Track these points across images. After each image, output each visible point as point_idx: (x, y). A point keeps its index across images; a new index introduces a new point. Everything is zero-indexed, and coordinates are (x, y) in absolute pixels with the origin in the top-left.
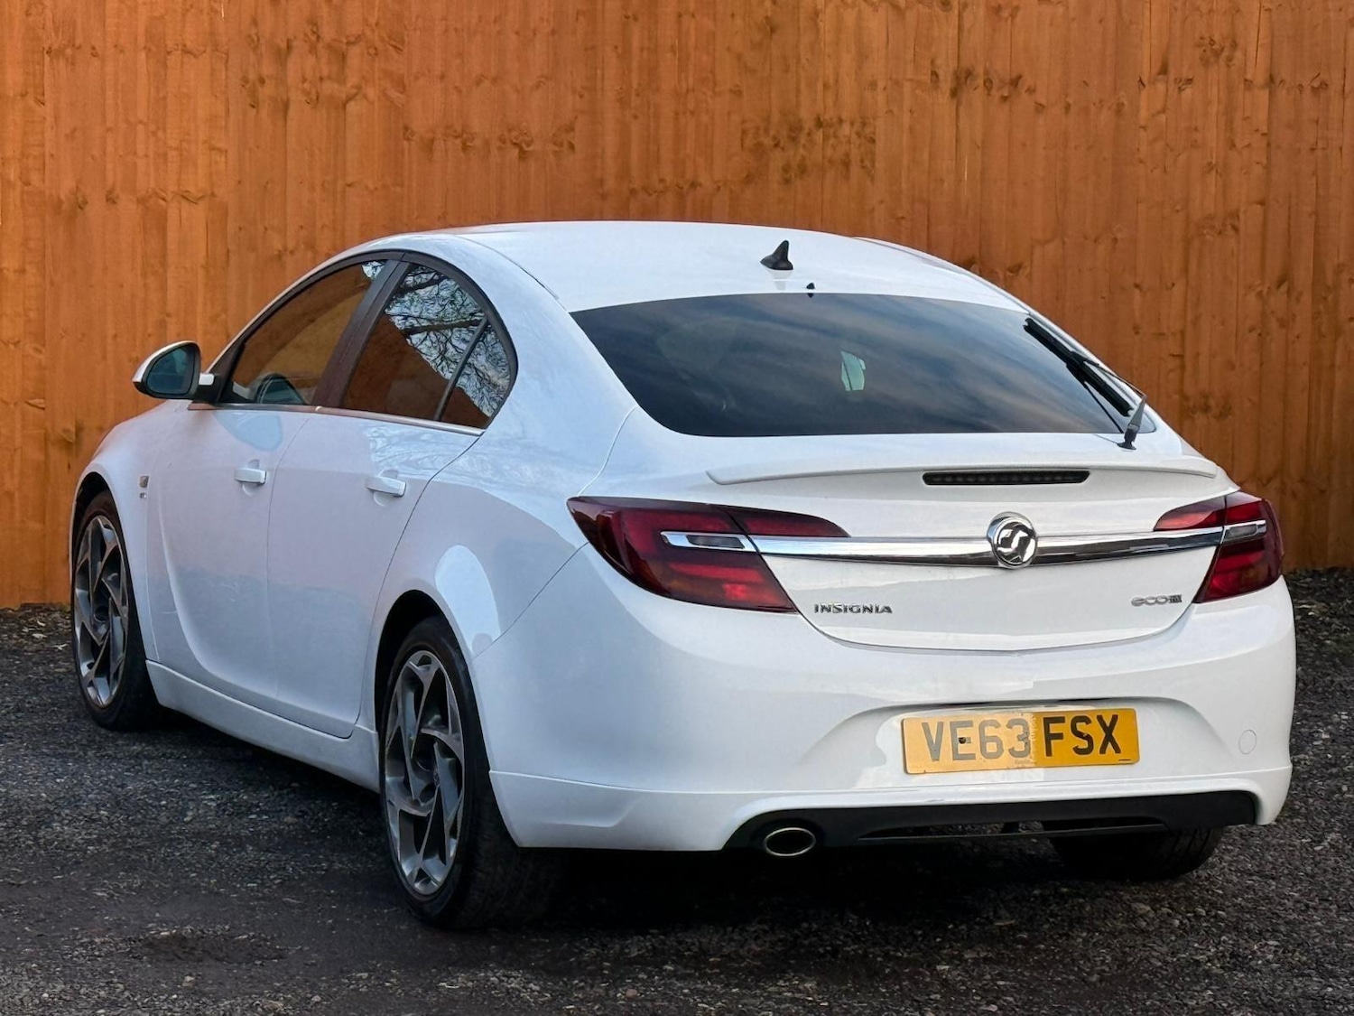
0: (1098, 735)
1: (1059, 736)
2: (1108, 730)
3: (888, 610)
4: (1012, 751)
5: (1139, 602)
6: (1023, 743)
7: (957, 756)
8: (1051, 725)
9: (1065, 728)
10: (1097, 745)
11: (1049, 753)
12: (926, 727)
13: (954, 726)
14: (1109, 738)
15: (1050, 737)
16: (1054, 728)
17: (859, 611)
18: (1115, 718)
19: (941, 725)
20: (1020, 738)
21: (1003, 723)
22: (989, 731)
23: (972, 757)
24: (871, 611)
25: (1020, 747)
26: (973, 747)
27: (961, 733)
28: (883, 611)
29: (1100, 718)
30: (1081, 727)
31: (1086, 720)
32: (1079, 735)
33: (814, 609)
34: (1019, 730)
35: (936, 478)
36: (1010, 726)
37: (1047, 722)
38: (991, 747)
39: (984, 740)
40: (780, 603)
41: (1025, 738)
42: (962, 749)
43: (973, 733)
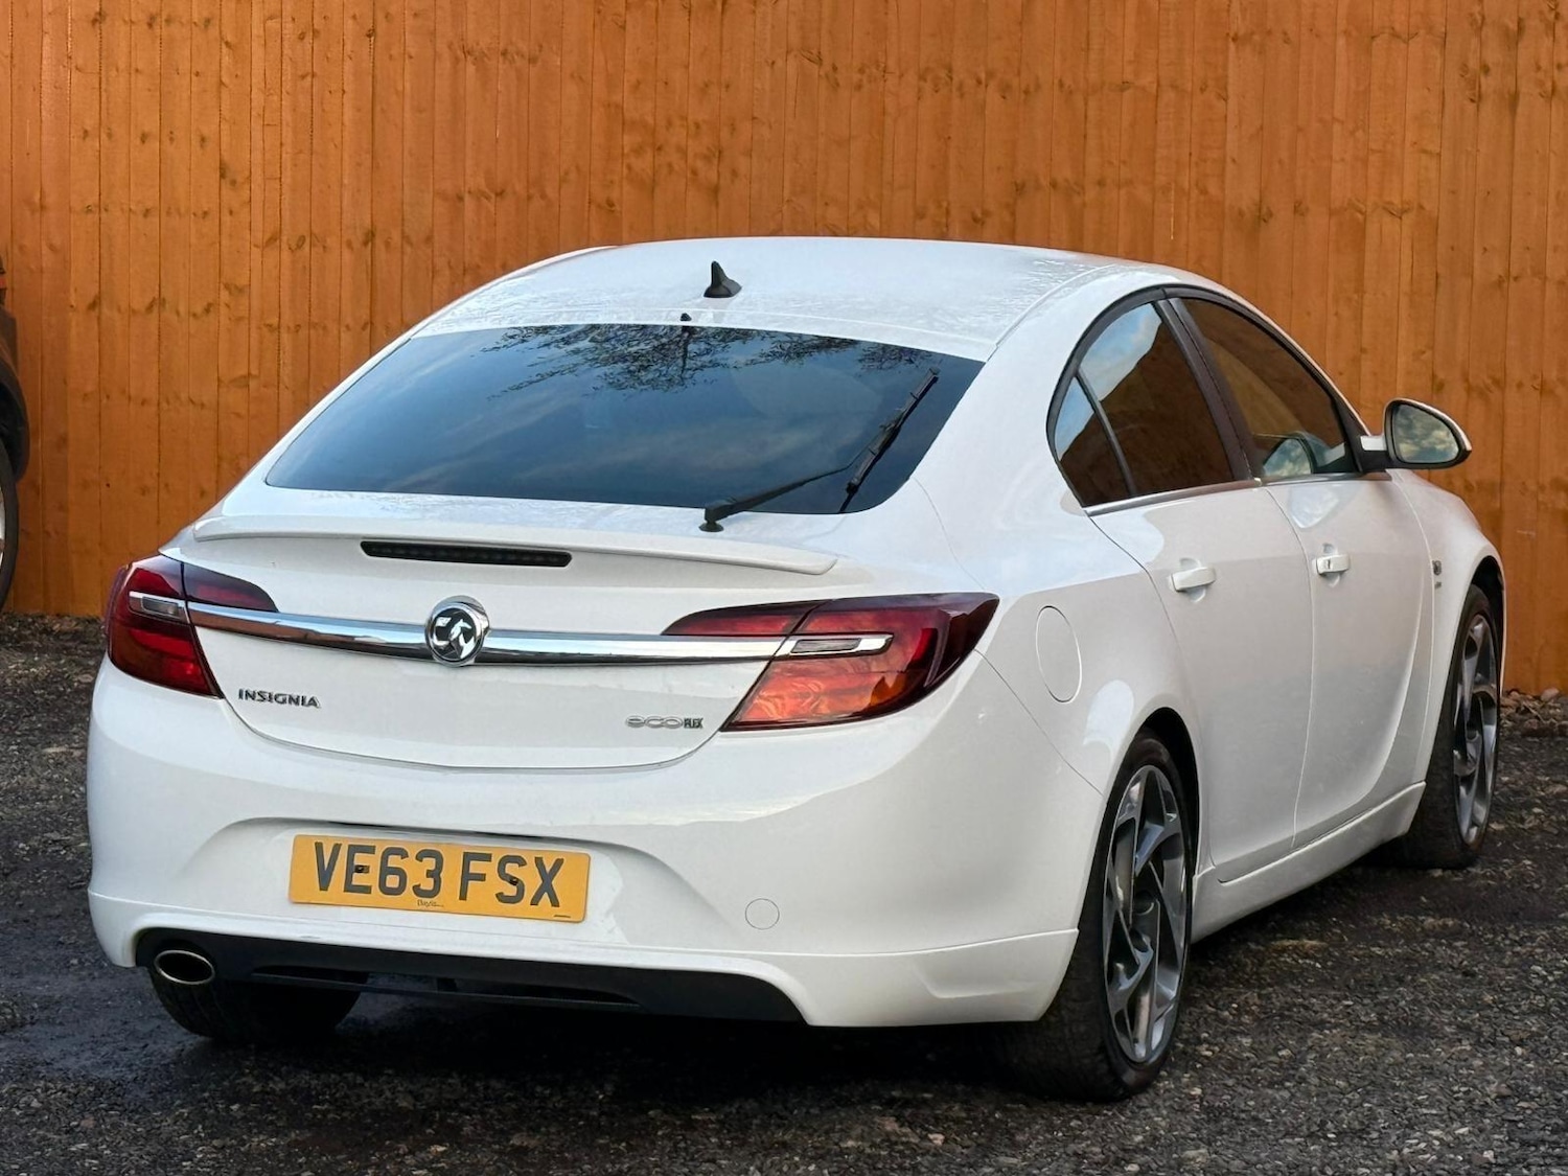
0: (532, 880)
1: (481, 877)
2: (547, 878)
3: (313, 702)
4: (417, 890)
5: (634, 723)
6: (431, 880)
7: (349, 887)
8: (472, 863)
9: (489, 869)
10: (529, 894)
11: (463, 896)
12: (319, 847)
13: (354, 849)
14: (546, 887)
15: (467, 877)
16: (476, 867)
17: (284, 702)
18: (559, 863)
19: (337, 848)
20: (429, 874)
21: (413, 853)
22: (394, 861)
23: (366, 890)
24: (297, 703)
25: (428, 884)
26: (371, 879)
27: (360, 859)
28: (309, 704)
29: (539, 862)
30: (511, 869)
31: (521, 862)
32: (514, 881)
33: (238, 694)
34: (430, 863)
35: (377, 548)
36: (420, 857)
37: (468, 858)
38: (392, 881)
39: (385, 871)
40: (201, 682)
41: (435, 874)
42: (358, 879)
43: (373, 862)
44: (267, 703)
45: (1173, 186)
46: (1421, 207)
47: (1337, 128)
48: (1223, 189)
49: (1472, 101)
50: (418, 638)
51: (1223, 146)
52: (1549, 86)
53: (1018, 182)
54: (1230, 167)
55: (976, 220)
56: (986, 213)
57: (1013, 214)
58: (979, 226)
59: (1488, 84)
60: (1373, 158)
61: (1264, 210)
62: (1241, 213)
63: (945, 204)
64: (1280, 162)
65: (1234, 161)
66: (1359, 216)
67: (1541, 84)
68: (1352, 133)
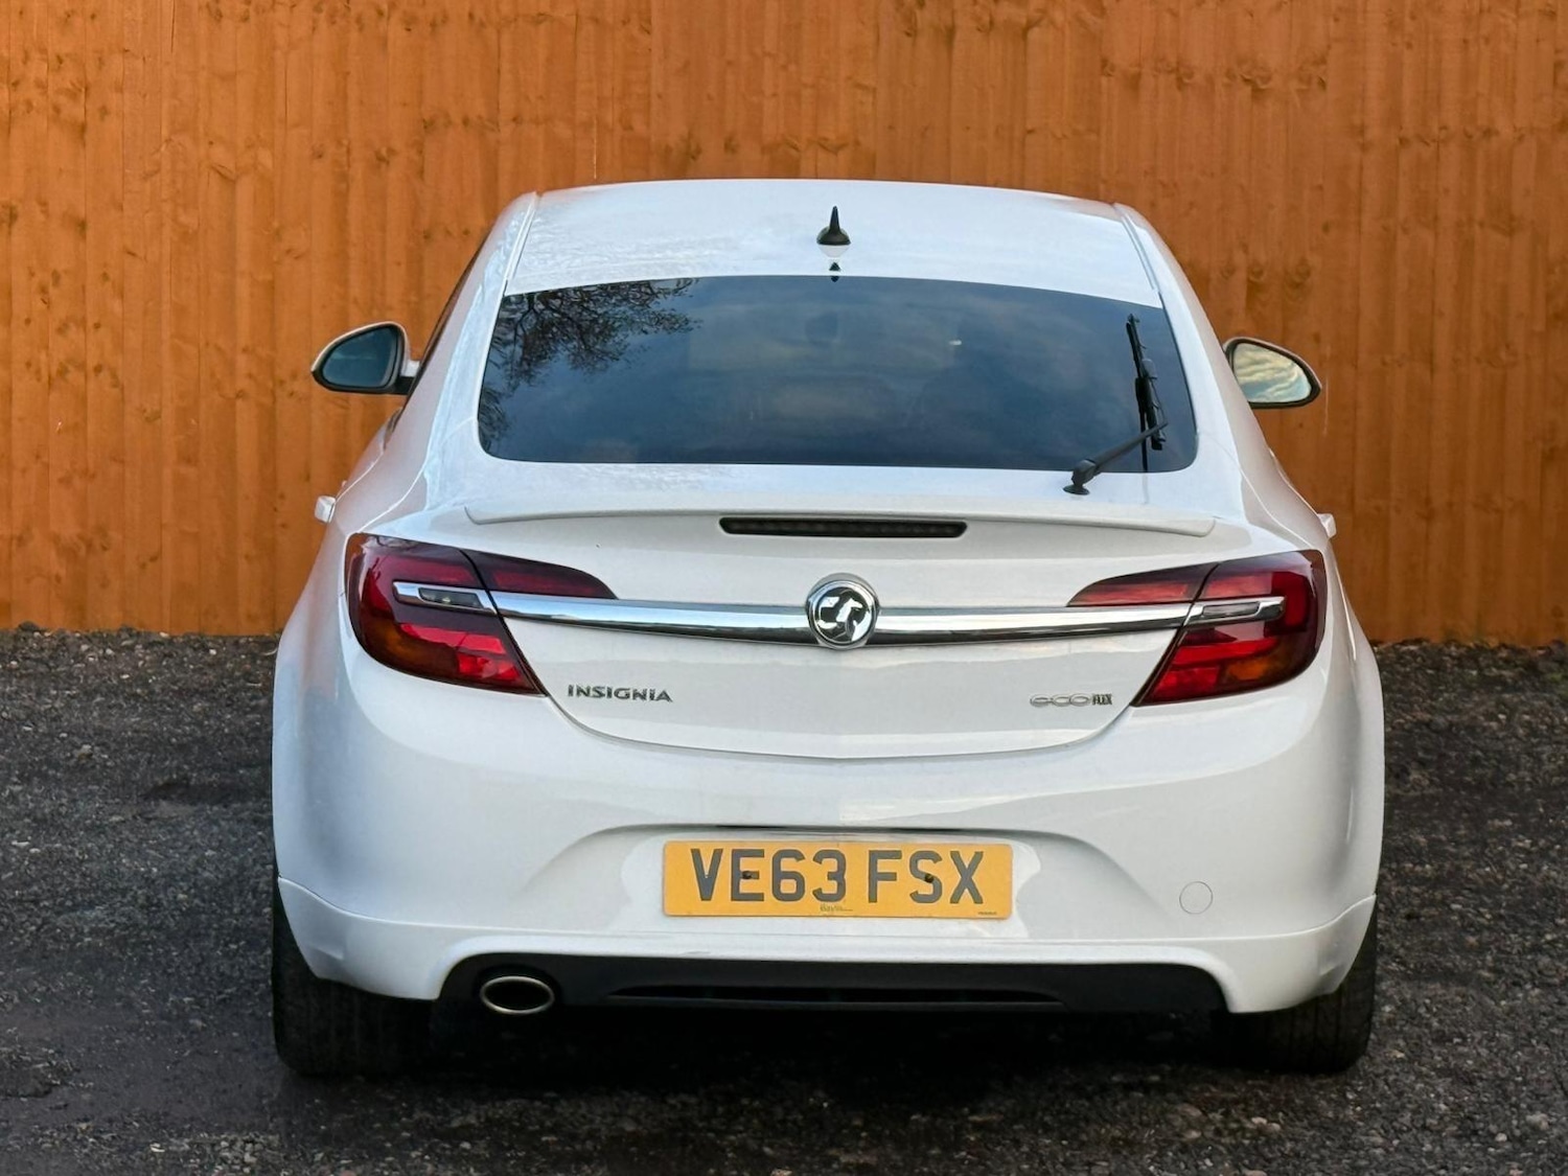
0: (950, 878)
1: (892, 877)
2: (967, 873)
3: (665, 696)
4: (818, 894)
5: (1038, 703)
6: (835, 883)
7: (737, 896)
8: (880, 861)
9: (900, 867)
10: (948, 890)
11: (873, 898)
12: (696, 854)
13: (737, 855)
14: (967, 882)
15: (875, 877)
16: (883, 866)
17: (628, 696)
18: (978, 856)
19: (718, 854)
20: (831, 876)
21: (809, 855)
22: (787, 865)
23: (759, 897)
24: (643, 697)
25: (831, 887)
26: (763, 885)
27: (746, 864)
28: (660, 698)
29: (955, 856)
30: (925, 866)
31: (935, 858)
32: (929, 879)
33: (567, 691)
34: (831, 865)
35: (736, 524)
36: (818, 858)
37: (874, 856)
38: (788, 886)
39: (778, 876)
40: (520, 680)
41: (838, 876)
42: (746, 886)
43: (764, 866)
44: (605, 699)
45: (595, 122)
46: (857, 143)
47: (768, 62)
48: (648, 124)
49: (908, 34)
50: (800, 622)
51: (647, 82)
52: (986, 19)
53: (427, 118)
54: (655, 101)
55: (381, 159)
56: (391, 151)
57: (420, 152)
58: (384, 165)
59: (924, 18)
60: (807, 93)
61: (693, 148)
62: (668, 150)
63: (345, 142)
64: (709, 98)
65: (659, 96)
66: (793, 152)
67: (978, 19)
68: (785, 67)
